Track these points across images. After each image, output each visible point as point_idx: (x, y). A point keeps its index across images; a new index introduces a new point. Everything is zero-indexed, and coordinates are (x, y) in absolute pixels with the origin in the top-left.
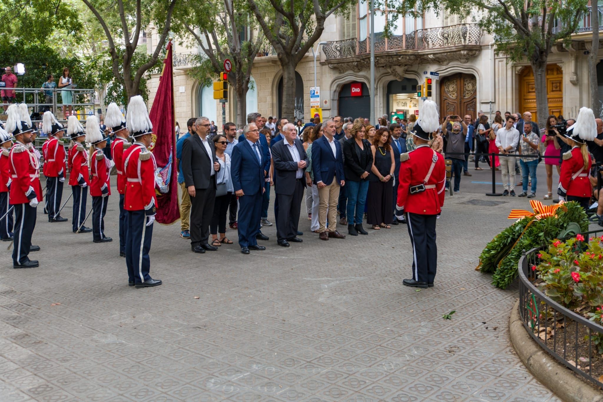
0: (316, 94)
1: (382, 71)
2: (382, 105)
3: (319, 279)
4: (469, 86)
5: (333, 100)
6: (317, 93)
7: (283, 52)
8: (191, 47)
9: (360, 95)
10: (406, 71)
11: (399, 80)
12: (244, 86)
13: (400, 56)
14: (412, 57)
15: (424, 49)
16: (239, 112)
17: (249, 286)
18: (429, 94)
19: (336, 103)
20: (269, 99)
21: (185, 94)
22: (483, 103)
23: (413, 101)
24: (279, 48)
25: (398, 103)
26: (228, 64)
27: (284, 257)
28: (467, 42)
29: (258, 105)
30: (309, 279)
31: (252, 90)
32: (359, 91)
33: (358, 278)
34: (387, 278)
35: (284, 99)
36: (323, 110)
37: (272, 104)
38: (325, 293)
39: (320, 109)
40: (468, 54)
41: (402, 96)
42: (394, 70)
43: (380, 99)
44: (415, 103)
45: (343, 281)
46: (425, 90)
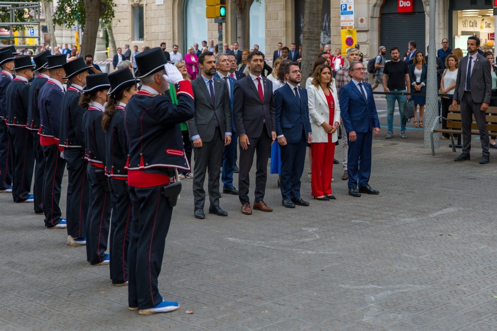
0: (348, 10)
2: (442, 26)
3: (362, 287)
5: (372, 17)
6: (350, 8)
9: (411, 11)
16: (239, 34)
17: (262, 296)
19: (376, 22)
20: (281, 15)
21: (163, 7)
23: (486, 20)
25: (464, 23)
27: (310, 252)
29: (266, 24)
30: (347, 286)
31: (258, 3)
32: (409, 5)
33: (418, 287)
34: (459, 287)
35: (305, 20)
36: (358, 31)
37: (286, 22)
38: (371, 309)
39: (355, 31)
41: (470, 13)
43: (439, 17)
44: (488, 22)
45: (397, 291)
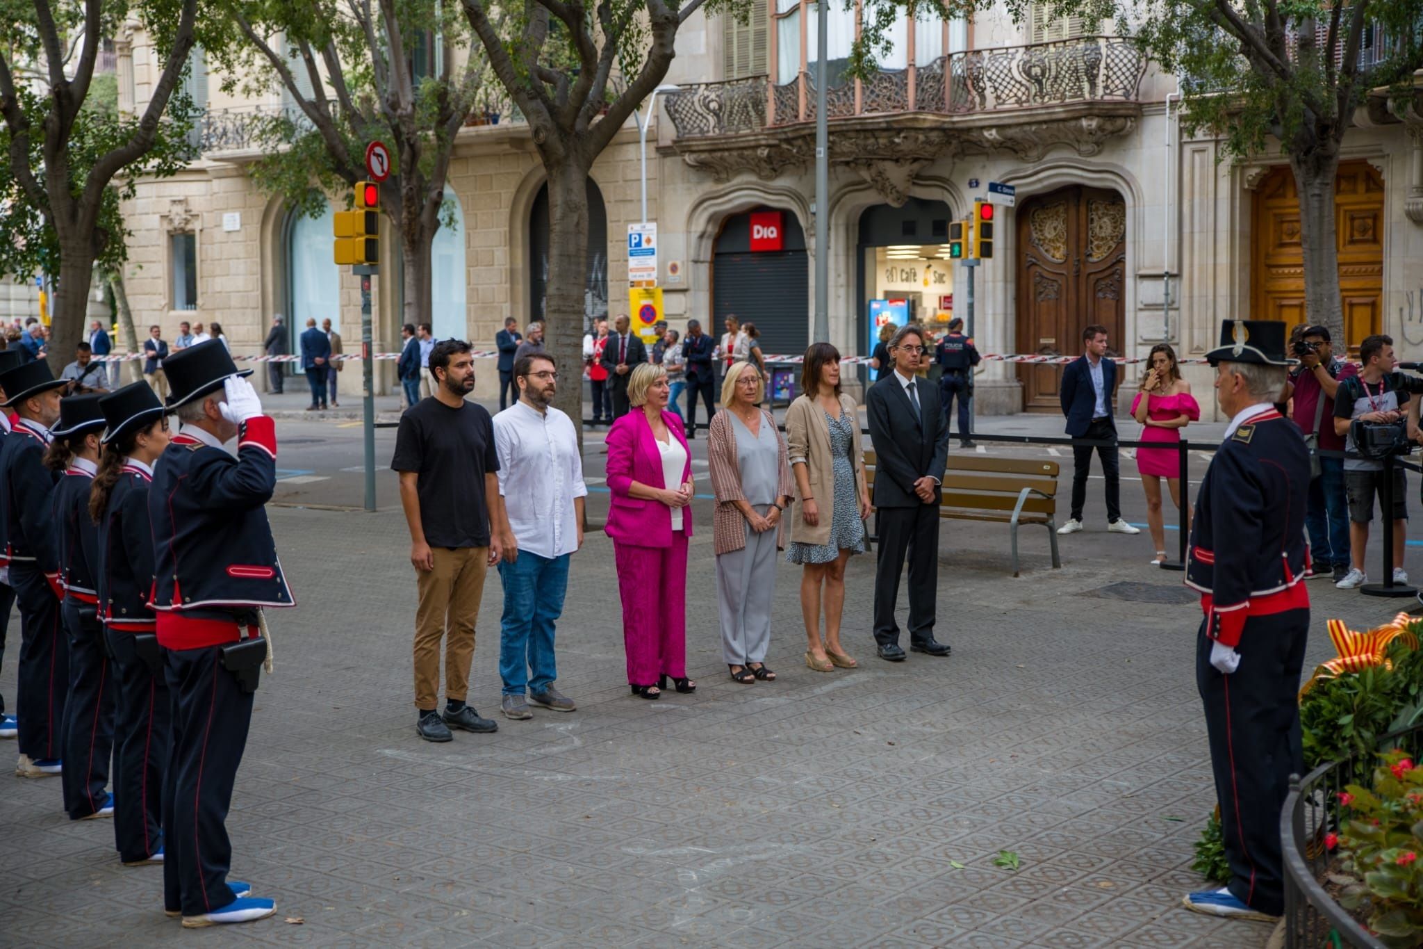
0: (644, 245)
1: (845, 175)
2: (842, 280)
3: (671, 852)
4: (1103, 227)
5: (696, 262)
6: (649, 241)
7: (549, 124)
8: (259, 92)
9: (778, 248)
10: (916, 179)
11: (895, 205)
12: (425, 217)
13: (899, 131)
14: (934, 136)
15: (971, 111)
16: (410, 296)
17: (456, 878)
18: (986, 250)
19: (704, 272)
20: (501, 255)
21: (240, 237)
22: (1143, 277)
23: (936, 267)
24: (538, 113)
25: (890, 273)
26: (378, 155)
27: (560, 777)
28: (1100, 91)
29: (468, 273)
30: (640, 851)
31: (450, 230)
32: (774, 235)
33: (790, 847)
34: (875, 847)
35: (552, 268)
36: (666, 291)
37: (512, 271)
38: (691, 900)
39: (659, 291)
40: (1100, 128)
41: (902, 252)
42: (880, 173)
43: (837, 262)
44: (941, 271)
45: (745, 858)
46: (972, 237)
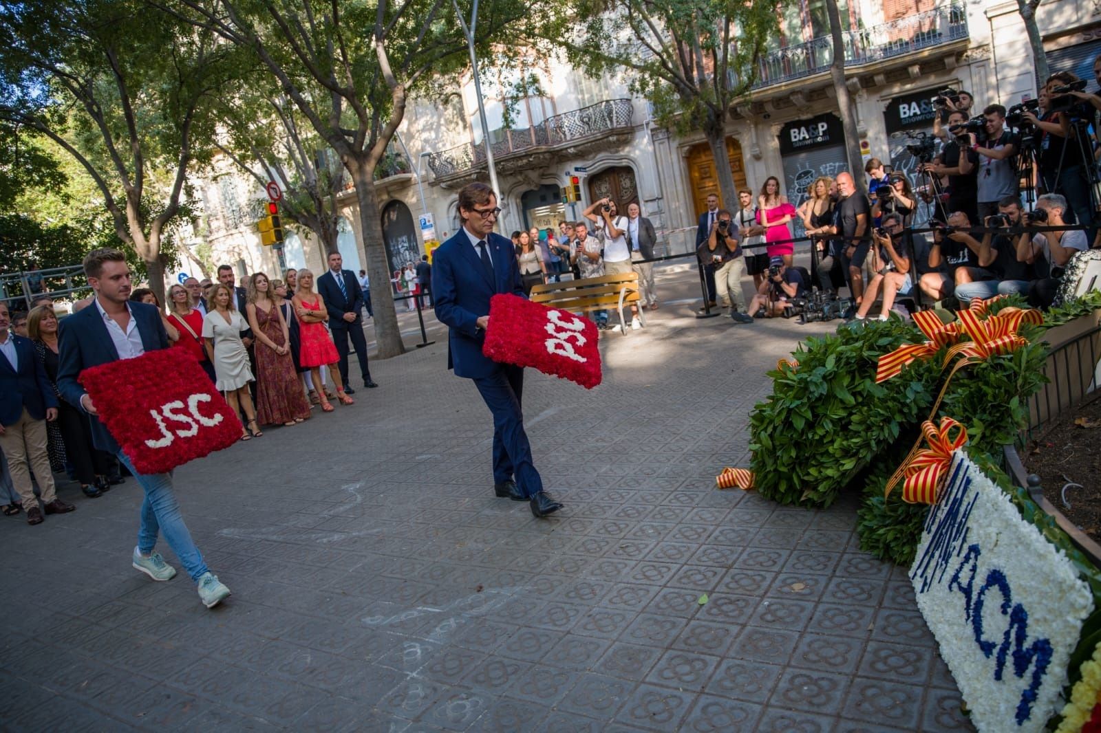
0: (427, 224)
1: (511, 180)
4: (626, 183)
6: (429, 221)
10: (542, 176)
11: (536, 189)
13: (531, 155)
14: (547, 156)
15: (560, 142)
18: (578, 198)
22: (647, 201)
28: (615, 124)
40: (617, 140)
42: (526, 176)
46: (572, 197)
